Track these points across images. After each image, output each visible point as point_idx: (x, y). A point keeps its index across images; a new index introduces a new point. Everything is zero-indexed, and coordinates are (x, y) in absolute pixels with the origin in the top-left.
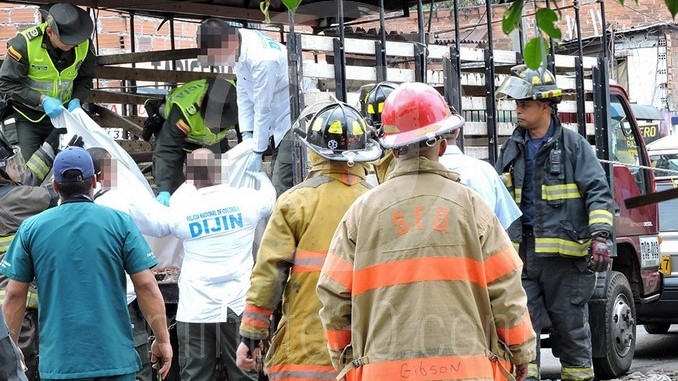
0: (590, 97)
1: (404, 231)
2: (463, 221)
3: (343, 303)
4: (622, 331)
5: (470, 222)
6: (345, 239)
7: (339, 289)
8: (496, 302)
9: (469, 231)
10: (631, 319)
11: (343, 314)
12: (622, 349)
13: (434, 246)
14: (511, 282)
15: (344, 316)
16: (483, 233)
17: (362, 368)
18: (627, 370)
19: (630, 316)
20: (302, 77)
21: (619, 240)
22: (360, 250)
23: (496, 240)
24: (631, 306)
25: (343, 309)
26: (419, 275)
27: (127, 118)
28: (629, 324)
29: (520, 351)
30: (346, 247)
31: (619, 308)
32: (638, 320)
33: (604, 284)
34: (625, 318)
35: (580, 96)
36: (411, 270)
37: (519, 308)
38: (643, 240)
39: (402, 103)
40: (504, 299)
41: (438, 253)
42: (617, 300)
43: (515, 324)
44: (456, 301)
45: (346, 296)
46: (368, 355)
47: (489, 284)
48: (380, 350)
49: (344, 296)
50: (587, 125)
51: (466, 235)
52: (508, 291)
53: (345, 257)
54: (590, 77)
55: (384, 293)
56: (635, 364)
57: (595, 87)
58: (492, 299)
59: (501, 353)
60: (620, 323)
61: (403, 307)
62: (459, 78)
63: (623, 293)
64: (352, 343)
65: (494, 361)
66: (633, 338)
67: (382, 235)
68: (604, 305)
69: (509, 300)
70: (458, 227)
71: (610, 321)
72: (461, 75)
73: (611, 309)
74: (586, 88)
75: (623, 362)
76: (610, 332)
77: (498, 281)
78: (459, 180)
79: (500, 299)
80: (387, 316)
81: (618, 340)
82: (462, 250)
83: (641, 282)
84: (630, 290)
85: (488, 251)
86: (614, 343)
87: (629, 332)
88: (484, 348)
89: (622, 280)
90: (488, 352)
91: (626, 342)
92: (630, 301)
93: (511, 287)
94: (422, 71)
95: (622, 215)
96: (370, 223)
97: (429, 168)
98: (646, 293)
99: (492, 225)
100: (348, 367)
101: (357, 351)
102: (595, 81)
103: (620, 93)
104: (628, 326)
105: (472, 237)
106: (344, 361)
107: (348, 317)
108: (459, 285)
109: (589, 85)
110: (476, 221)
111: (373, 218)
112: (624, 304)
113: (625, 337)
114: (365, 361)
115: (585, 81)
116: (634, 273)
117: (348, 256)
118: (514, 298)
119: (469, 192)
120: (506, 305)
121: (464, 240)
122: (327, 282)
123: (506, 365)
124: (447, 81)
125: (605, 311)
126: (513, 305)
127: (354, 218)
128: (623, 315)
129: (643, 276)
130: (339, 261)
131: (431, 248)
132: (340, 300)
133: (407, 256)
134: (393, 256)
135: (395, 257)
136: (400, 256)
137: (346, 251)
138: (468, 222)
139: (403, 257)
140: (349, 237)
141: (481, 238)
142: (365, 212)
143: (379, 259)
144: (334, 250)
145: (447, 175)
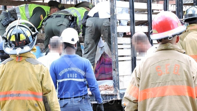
1: (161, 74)
2: (186, 70)
3: (135, 104)
5: (189, 70)
7: (133, 99)
9: (188, 74)
13: (173, 81)
15: (135, 110)
16: (195, 76)
20: (116, 7)
22: (142, 82)
25: (134, 107)
26: (167, 93)
36: (164, 91)
41: (175, 84)
45: (136, 102)
49: (135, 102)
51: (187, 76)
53: (135, 85)
55: (152, 101)
61: (160, 107)
62: (182, 8)
67: (151, 76)
70: (184, 73)
72: (183, 7)
78: (184, 53)
85: (196, 83)
94: (167, 5)
96: (146, 71)
105: (189, 77)
108: (184, 98)
110: (191, 70)
111: (148, 68)
117: (137, 85)
119: (189, 58)
122: (128, 96)
124: (177, 9)
127: (140, 68)
130: (133, 87)
131: (172, 82)
132: (133, 104)
133: (162, 85)
134: (156, 85)
135: (157, 85)
136: (158, 85)
137: (136, 82)
138: (188, 70)
139: (160, 85)
140: (137, 77)
141: (193, 77)
142: (144, 66)
143: (150, 86)
144: (131, 82)
145: (179, 50)
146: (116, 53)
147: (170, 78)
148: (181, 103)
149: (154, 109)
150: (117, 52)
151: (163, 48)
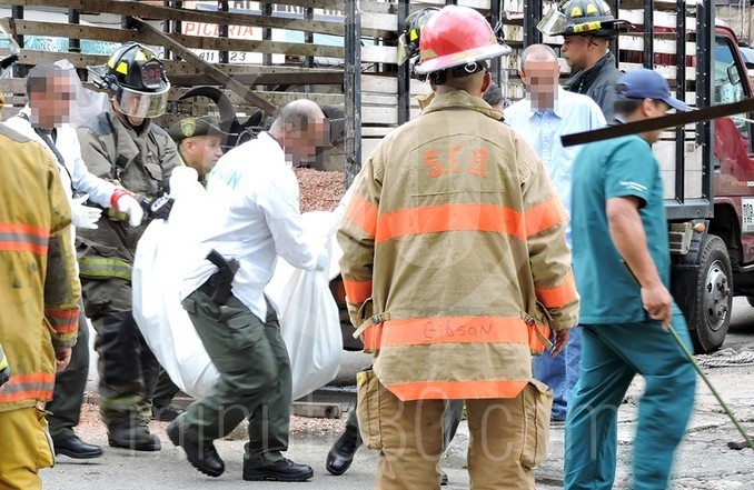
0: (693, 37)
1: (438, 174)
2: (504, 165)
4: (716, 301)
6: (371, 180)
7: (360, 235)
8: (536, 259)
9: (510, 177)
10: (727, 289)
11: (364, 263)
12: (715, 322)
13: (469, 192)
14: (553, 237)
15: (365, 266)
16: (526, 181)
17: (382, 326)
18: (720, 345)
19: (726, 285)
21: (717, 199)
22: (386, 192)
23: (540, 189)
24: (727, 274)
25: (363, 258)
27: (170, 36)
28: (724, 294)
29: (560, 314)
30: (371, 189)
31: (714, 276)
32: (735, 291)
33: (697, 249)
34: (721, 288)
35: (680, 35)
37: (562, 266)
38: (745, 201)
39: (443, 29)
40: (545, 257)
41: (472, 200)
42: (713, 267)
43: (556, 284)
44: (491, 256)
45: (368, 244)
46: (390, 310)
47: (529, 238)
48: (403, 305)
49: (367, 243)
50: (687, 68)
51: (506, 181)
52: (549, 246)
53: (369, 200)
54: (694, 15)
55: (411, 241)
56: (729, 339)
57: (698, 27)
58: (531, 254)
59: (539, 315)
60: (715, 293)
63: (720, 260)
64: (373, 295)
65: (531, 324)
66: (728, 310)
67: (411, 176)
68: (696, 272)
69: (551, 257)
70: (498, 171)
71: (703, 290)
73: (705, 277)
74: (687, 27)
75: (715, 337)
76: (702, 303)
77: (540, 235)
78: (502, 120)
79: (541, 255)
80: (412, 269)
81: (711, 312)
82: (500, 198)
83: (741, 248)
84: (728, 257)
85: (530, 200)
86: (706, 315)
87: (724, 303)
88: (519, 308)
89: (719, 245)
90: (524, 313)
91: (720, 314)
92: (727, 269)
93: (554, 242)
95: (722, 173)
96: (399, 163)
97: (469, 104)
98: (746, 261)
99: (536, 171)
100: (367, 323)
101: (377, 306)
102: (699, 20)
103: (728, 34)
104: (723, 296)
105: (512, 183)
106: (363, 316)
107: (370, 266)
108: (494, 236)
109: (691, 24)
110: (518, 166)
111: (403, 157)
112: (720, 272)
113: (718, 308)
114: (386, 317)
115: (687, 19)
116: (733, 237)
117: (373, 199)
118: (557, 255)
119: (513, 133)
120: (547, 262)
121: (503, 187)
122: (348, 226)
123: (544, 330)
124: (527, 10)
125: (697, 278)
126: (555, 263)
127: (382, 156)
128: (718, 285)
129: (743, 242)
130: (362, 204)
131: (466, 194)
132: (361, 248)
133: (438, 201)
134: (422, 201)
135: (425, 203)
136: (430, 201)
137: (372, 193)
138: (510, 166)
139: (434, 203)
140: (375, 177)
141: (523, 185)
142: (394, 150)
143: (407, 204)
144: (358, 192)
145: (489, 113)
146: (357, 115)
147: (461, 184)
148: (488, 251)
149: (416, 264)
150: (360, 112)
151: (446, 104)
